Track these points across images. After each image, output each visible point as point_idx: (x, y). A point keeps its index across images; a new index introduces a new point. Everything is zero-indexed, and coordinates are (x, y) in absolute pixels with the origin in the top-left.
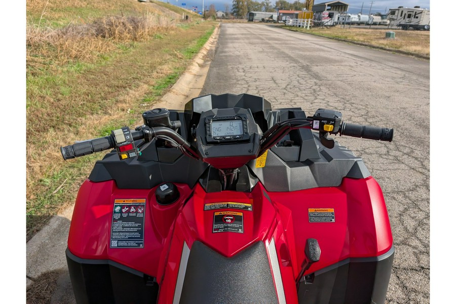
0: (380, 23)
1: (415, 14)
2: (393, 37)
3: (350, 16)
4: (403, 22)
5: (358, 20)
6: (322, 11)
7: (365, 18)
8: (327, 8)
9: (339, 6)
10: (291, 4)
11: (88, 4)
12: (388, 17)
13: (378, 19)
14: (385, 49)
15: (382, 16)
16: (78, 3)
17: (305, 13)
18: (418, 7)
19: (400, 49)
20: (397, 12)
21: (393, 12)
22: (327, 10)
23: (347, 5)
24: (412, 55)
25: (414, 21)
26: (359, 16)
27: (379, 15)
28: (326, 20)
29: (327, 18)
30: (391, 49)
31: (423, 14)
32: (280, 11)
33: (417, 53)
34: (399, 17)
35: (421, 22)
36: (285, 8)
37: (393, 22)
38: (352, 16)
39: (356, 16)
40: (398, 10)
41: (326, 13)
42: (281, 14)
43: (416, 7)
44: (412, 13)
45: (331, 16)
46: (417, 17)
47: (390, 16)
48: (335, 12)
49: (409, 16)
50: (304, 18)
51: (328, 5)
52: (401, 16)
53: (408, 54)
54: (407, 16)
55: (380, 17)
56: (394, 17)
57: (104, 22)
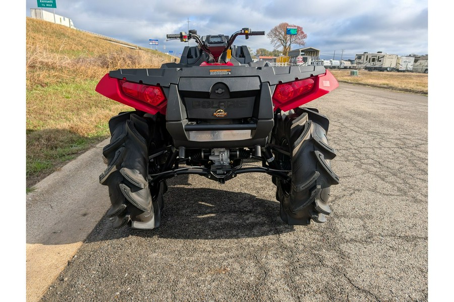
0: (350, 67)
1: (379, 58)
2: (357, 75)
3: (323, 61)
4: (369, 65)
5: (330, 65)
6: (297, 56)
7: (336, 63)
8: (301, 53)
9: (312, 52)
10: (270, 52)
11: (84, 48)
12: (355, 62)
13: (348, 64)
14: (347, 83)
15: (351, 61)
16: (75, 47)
17: (282, 57)
18: (381, 52)
19: (360, 82)
20: (363, 57)
21: (359, 57)
22: (301, 55)
23: (319, 51)
24: (369, 85)
25: (378, 64)
26: (331, 61)
27: (349, 60)
28: (301, 64)
29: (301, 62)
30: (352, 82)
31: (385, 58)
32: (260, 57)
33: (372, 84)
34: (365, 61)
35: (384, 64)
36: (265, 55)
37: (360, 65)
38: (325, 61)
39: (329, 61)
40: (364, 55)
41: (300, 58)
42: (261, 60)
43: (379, 52)
44: (375, 57)
45: (305, 60)
46: (380, 61)
47: (358, 61)
48: (308, 57)
49: (374, 60)
50: (281, 62)
51: (302, 51)
52: (367, 60)
53: (364, 85)
54: (371, 60)
55: (350, 62)
56: (360, 61)
57: (108, 56)
